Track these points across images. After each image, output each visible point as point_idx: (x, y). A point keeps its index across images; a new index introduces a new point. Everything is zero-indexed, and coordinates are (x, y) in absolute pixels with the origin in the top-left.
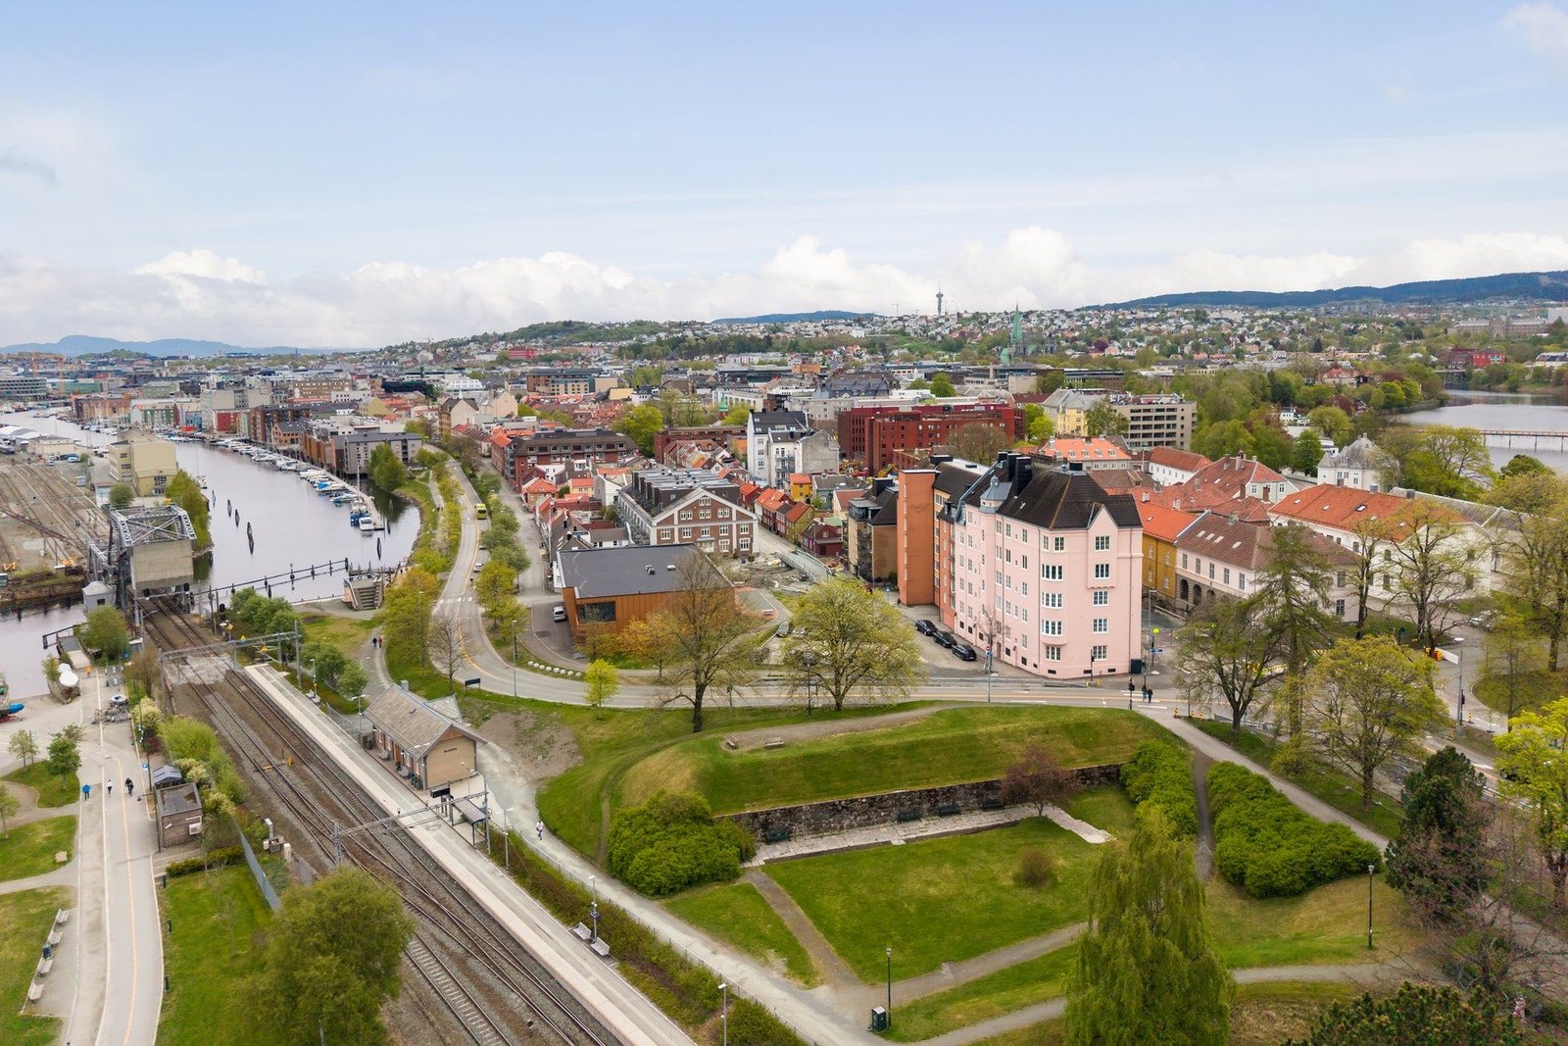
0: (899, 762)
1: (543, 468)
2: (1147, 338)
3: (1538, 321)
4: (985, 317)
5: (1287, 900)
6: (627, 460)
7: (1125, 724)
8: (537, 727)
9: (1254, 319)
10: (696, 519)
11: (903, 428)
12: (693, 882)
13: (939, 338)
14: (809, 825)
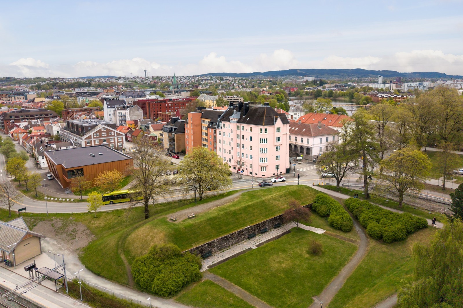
0: (243, 215)
1: (18, 124)
2: (209, 84)
3: (302, 80)
4: (160, 78)
5: (400, 242)
6: (55, 119)
7: (306, 190)
8: (65, 225)
9: (235, 80)
10: (100, 136)
11: (161, 105)
12: (186, 284)
13: (148, 84)
14: (218, 248)
